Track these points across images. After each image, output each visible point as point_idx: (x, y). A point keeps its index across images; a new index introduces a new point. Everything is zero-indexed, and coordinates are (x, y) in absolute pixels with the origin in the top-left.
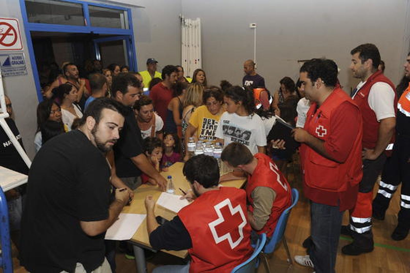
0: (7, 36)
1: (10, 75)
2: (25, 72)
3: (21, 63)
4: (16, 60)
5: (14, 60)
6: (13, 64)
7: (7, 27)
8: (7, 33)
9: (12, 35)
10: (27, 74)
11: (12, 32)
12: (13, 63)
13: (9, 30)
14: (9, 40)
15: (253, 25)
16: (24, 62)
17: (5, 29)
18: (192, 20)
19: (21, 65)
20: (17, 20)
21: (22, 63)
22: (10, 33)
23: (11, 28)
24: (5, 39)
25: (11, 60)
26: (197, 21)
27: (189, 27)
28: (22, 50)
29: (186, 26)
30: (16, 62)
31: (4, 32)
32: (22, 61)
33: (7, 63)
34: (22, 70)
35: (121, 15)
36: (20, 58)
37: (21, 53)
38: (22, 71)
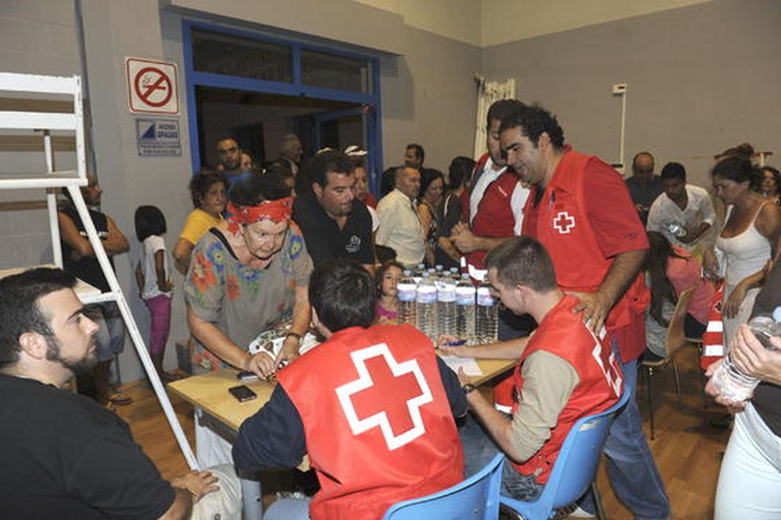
0: (156, 90)
1: (152, 153)
2: (178, 151)
3: (172, 136)
4: (164, 131)
5: (161, 130)
6: (159, 136)
7: (157, 76)
8: (156, 86)
9: (164, 88)
10: (180, 155)
11: (164, 84)
12: (160, 134)
13: (160, 81)
14: (157, 96)
15: (621, 88)
16: (178, 135)
17: (154, 78)
18: (500, 83)
19: (174, 140)
20: (176, 65)
21: (175, 135)
22: (161, 85)
23: (164, 77)
24: (152, 94)
25: (157, 130)
26: (508, 85)
27: (492, 95)
28: (179, 114)
29: (487, 95)
30: (165, 134)
31: (152, 83)
32: (176, 133)
33: (150, 133)
34: (175, 147)
35: (363, 70)
36: (172, 127)
37: (177, 119)
38: (173, 149)
